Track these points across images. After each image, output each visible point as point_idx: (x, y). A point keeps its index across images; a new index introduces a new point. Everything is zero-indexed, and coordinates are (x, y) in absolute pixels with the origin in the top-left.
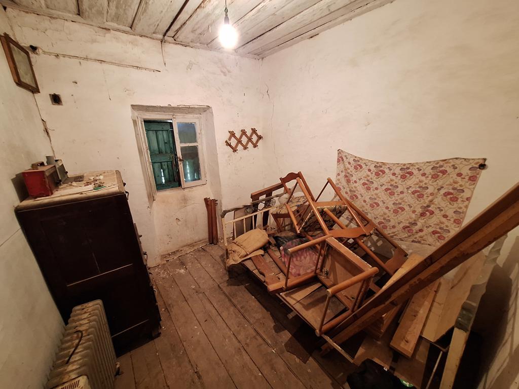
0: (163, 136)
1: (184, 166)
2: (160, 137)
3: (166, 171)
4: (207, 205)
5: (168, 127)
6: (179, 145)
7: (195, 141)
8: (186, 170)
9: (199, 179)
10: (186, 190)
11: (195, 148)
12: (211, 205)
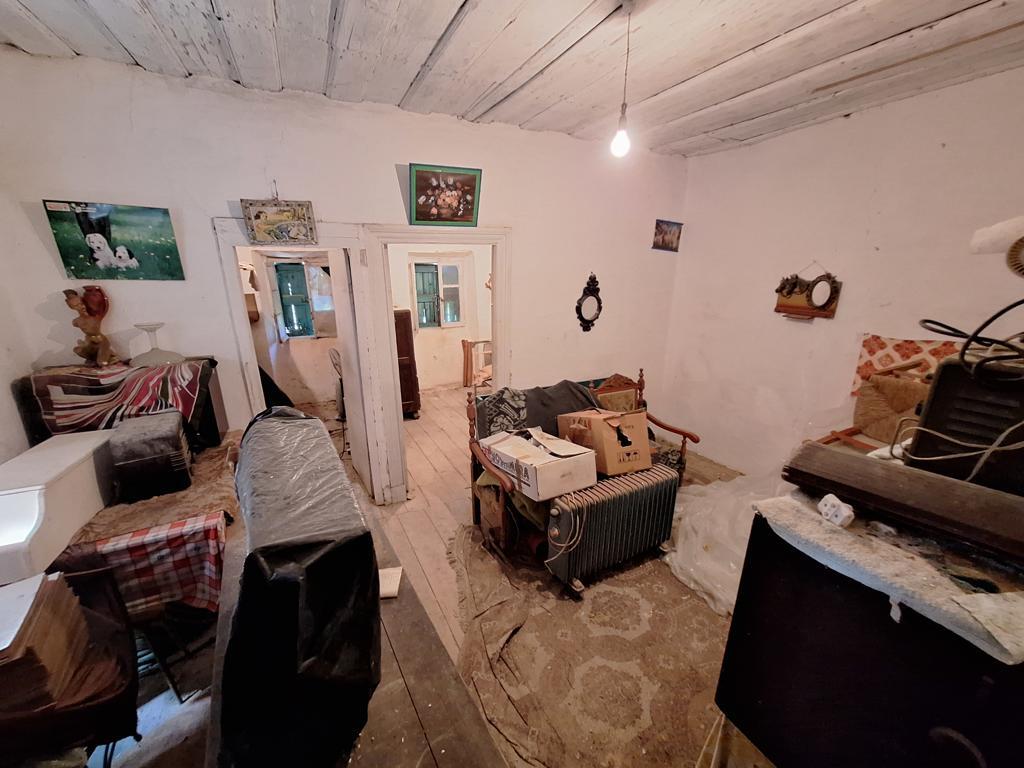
0: (429, 277)
1: (445, 308)
2: (426, 279)
3: (428, 311)
4: (464, 346)
5: (433, 269)
6: (442, 287)
7: (457, 283)
8: (446, 310)
9: (458, 320)
10: (445, 331)
11: (457, 289)
12: (467, 347)
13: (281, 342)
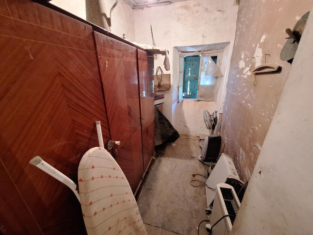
13: (178, 102)
